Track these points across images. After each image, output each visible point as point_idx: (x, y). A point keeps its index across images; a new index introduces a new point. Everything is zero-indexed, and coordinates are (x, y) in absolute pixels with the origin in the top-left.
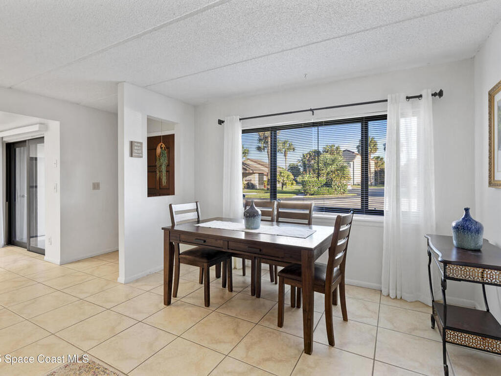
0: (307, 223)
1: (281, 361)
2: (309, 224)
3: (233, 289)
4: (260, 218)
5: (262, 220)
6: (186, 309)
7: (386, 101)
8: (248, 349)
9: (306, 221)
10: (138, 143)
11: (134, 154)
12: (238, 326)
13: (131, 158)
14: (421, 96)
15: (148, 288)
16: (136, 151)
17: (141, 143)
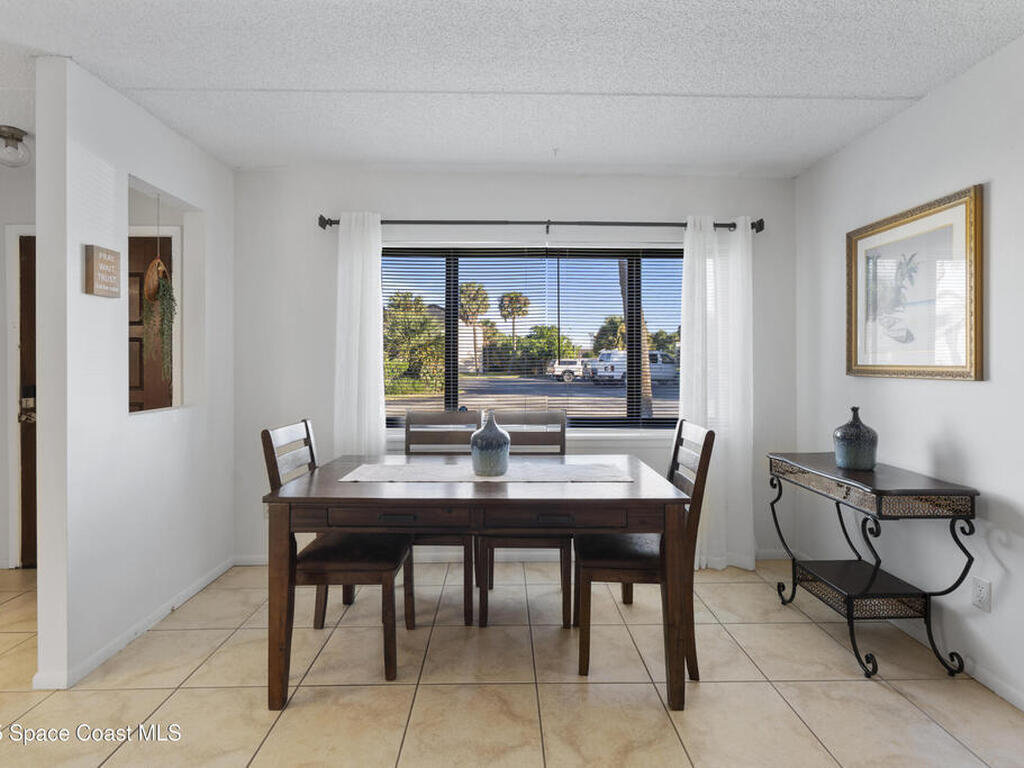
0: (558, 451)
1: (650, 743)
2: (562, 452)
3: (418, 620)
4: (509, 448)
5: (511, 454)
6: (341, 701)
7: (685, 225)
8: (572, 742)
9: (557, 448)
10: (108, 252)
11: (97, 286)
12: (505, 702)
13: (88, 297)
14: (733, 226)
15: (172, 679)
16: (103, 277)
17: (116, 255)
